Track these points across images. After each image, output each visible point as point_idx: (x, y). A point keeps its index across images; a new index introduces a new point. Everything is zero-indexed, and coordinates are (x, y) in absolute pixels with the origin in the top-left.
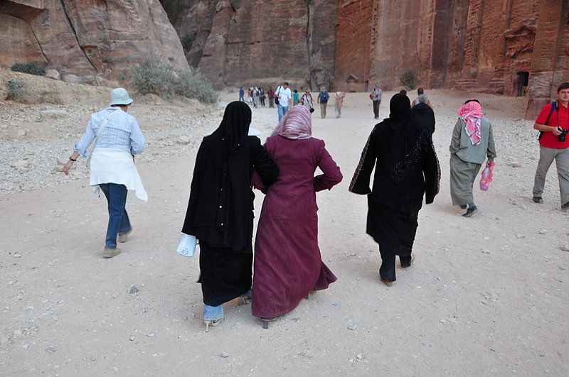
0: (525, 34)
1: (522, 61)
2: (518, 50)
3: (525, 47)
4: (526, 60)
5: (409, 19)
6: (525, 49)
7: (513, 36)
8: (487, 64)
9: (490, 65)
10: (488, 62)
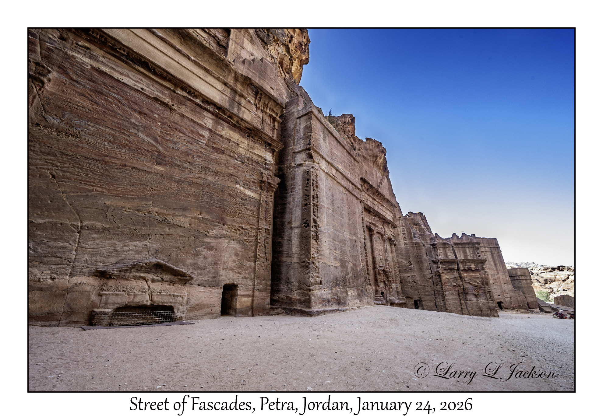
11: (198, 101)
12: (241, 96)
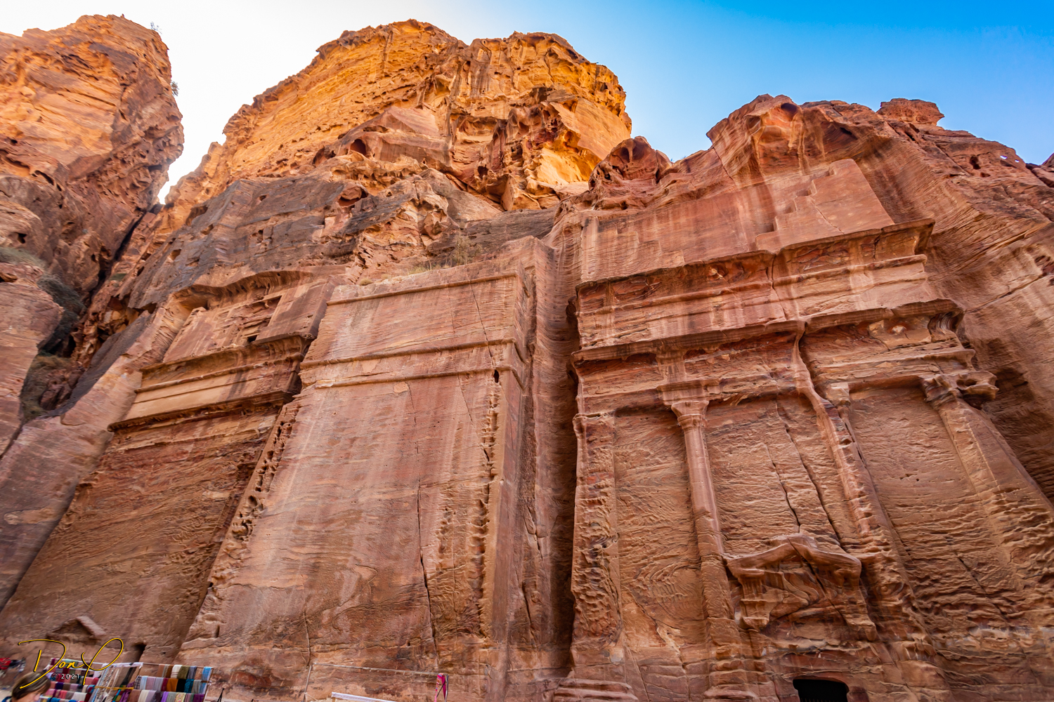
0: (800, 571)
1: (803, 645)
2: (782, 610)
3: (805, 607)
4: (817, 644)
5: (398, 486)
6: (809, 612)
7: (762, 571)
8: (660, 640)
9: (671, 643)
10: (662, 632)
11: (193, 417)
12: (248, 369)
